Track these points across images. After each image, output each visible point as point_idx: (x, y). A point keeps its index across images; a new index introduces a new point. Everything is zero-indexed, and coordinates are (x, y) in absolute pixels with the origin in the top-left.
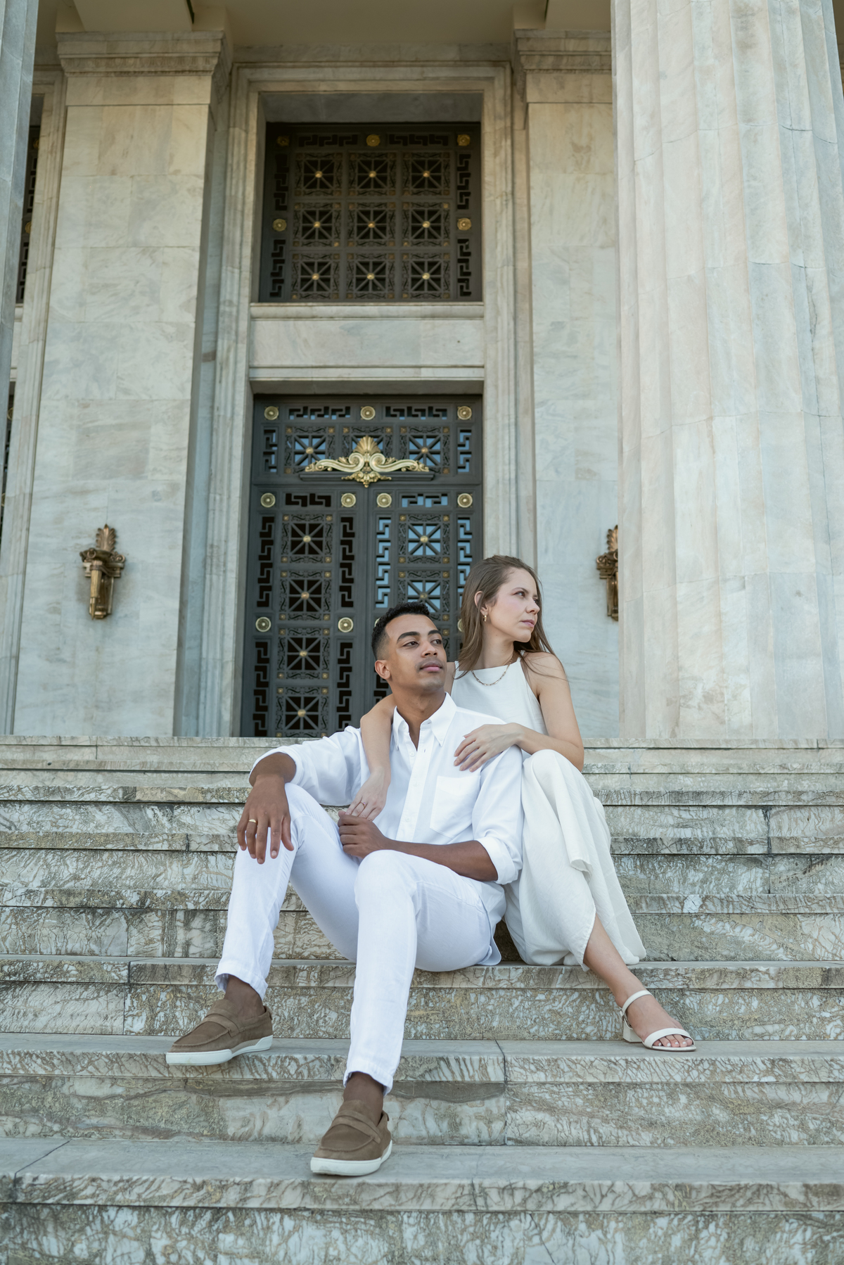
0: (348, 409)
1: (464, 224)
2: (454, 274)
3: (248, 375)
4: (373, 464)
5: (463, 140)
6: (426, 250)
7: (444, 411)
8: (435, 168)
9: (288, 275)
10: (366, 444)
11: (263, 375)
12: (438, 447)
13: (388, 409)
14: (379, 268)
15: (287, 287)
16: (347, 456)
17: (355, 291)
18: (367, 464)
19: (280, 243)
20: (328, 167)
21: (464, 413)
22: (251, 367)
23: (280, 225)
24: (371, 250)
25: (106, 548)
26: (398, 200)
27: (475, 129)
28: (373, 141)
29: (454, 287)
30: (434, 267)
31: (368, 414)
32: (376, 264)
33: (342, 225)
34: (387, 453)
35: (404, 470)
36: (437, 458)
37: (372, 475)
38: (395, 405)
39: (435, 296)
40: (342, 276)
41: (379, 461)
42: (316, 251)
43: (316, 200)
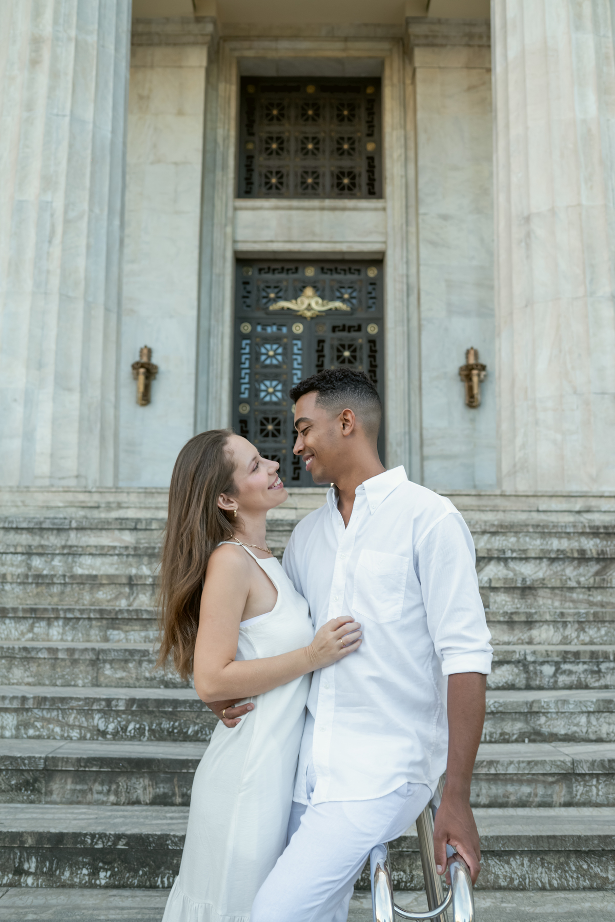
0: (297, 269)
1: (370, 147)
2: (363, 180)
3: (233, 247)
4: (313, 305)
5: (370, 90)
6: (346, 163)
7: (359, 271)
8: (352, 108)
9: (256, 178)
10: (309, 291)
11: (242, 247)
12: (354, 294)
13: (322, 269)
14: (316, 174)
15: (255, 187)
16: (296, 299)
17: (300, 190)
18: (309, 305)
19: (250, 158)
20: (281, 108)
21: (372, 273)
22: (235, 242)
23: (250, 146)
24: (310, 163)
25: (145, 360)
26: (327, 129)
27: (377, 82)
28: (311, 89)
29: (365, 188)
30: (352, 175)
31: (310, 272)
32: (314, 173)
33: (293, 146)
34: (323, 298)
35: (334, 309)
36: (354, 301)
37: (312, 312)
38: (327, 266)
39: (352, 194)
40: (291, 181)
41: (317, 303)
42: (274, 163)
43: (275, 129)
